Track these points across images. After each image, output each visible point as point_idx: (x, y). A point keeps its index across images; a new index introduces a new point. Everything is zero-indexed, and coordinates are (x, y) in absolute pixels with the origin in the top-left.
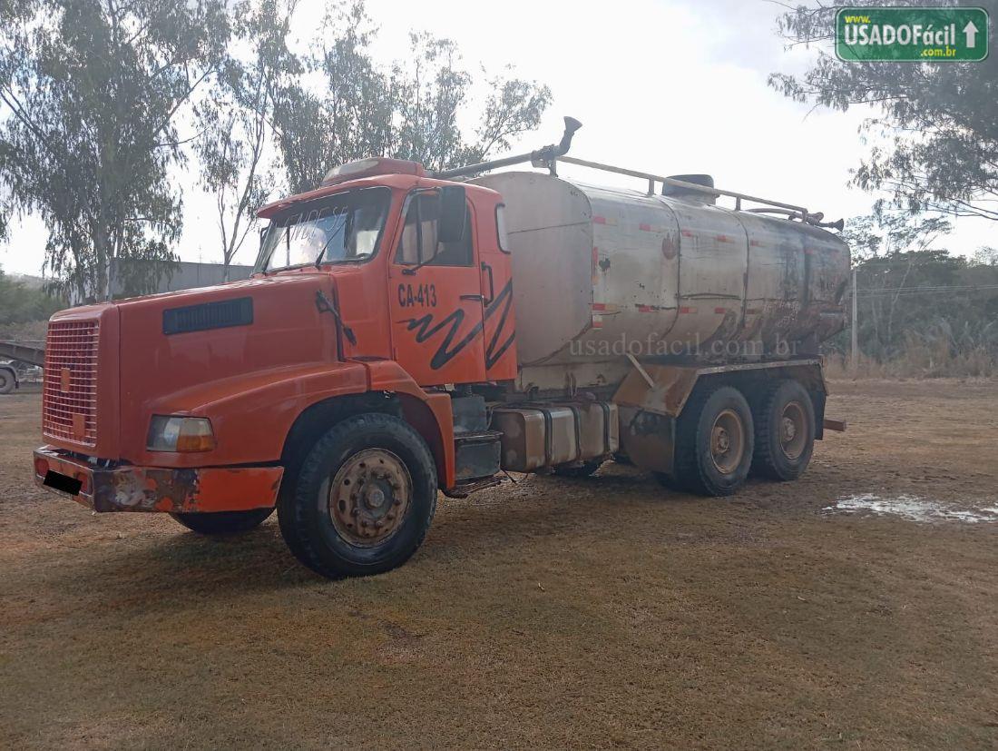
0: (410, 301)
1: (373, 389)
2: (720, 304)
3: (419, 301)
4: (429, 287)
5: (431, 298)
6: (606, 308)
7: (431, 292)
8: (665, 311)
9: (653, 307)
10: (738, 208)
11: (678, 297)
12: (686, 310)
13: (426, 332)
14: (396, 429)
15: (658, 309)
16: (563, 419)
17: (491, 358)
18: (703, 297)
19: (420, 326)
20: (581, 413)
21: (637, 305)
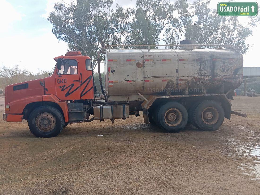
0: (60, 82)
1: (44, 101)
3: (62, 82)
4: (65, 79)
5: (65, 82)
6: (114, 82)
7: (65, 80)
8: (138, 82)
9: (133, 81)
11: (144, 78)
12: (148, 81)
13: (64, 89)
14: (51, 109)
15: (135, 81)
16: (108, 109)
17: (83, 94)
18: (157, 77)
19: (62, 88)
20: (114, 107)
21: (126, 81)
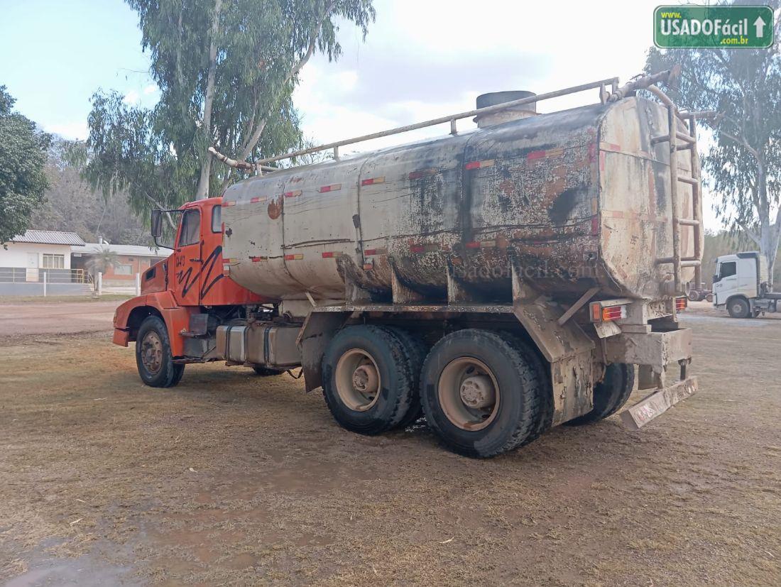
0: (178, 264)
1: (147, 305)
2: (328, 248)
4: (183, 257)
6: (230, 261)
8: (273, 260)
9: (262, 258)
10: (454, 132)
11: (284, 247)
12: (292, 258)
13: (181, 279)
15: (266, 258)
17: (203, 292)
18: (309, 244)
19: (180, 276)
20: (249, 332)
21: (250, 257)
